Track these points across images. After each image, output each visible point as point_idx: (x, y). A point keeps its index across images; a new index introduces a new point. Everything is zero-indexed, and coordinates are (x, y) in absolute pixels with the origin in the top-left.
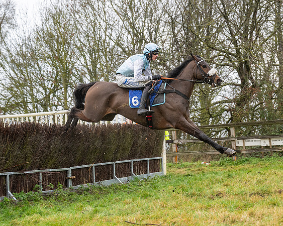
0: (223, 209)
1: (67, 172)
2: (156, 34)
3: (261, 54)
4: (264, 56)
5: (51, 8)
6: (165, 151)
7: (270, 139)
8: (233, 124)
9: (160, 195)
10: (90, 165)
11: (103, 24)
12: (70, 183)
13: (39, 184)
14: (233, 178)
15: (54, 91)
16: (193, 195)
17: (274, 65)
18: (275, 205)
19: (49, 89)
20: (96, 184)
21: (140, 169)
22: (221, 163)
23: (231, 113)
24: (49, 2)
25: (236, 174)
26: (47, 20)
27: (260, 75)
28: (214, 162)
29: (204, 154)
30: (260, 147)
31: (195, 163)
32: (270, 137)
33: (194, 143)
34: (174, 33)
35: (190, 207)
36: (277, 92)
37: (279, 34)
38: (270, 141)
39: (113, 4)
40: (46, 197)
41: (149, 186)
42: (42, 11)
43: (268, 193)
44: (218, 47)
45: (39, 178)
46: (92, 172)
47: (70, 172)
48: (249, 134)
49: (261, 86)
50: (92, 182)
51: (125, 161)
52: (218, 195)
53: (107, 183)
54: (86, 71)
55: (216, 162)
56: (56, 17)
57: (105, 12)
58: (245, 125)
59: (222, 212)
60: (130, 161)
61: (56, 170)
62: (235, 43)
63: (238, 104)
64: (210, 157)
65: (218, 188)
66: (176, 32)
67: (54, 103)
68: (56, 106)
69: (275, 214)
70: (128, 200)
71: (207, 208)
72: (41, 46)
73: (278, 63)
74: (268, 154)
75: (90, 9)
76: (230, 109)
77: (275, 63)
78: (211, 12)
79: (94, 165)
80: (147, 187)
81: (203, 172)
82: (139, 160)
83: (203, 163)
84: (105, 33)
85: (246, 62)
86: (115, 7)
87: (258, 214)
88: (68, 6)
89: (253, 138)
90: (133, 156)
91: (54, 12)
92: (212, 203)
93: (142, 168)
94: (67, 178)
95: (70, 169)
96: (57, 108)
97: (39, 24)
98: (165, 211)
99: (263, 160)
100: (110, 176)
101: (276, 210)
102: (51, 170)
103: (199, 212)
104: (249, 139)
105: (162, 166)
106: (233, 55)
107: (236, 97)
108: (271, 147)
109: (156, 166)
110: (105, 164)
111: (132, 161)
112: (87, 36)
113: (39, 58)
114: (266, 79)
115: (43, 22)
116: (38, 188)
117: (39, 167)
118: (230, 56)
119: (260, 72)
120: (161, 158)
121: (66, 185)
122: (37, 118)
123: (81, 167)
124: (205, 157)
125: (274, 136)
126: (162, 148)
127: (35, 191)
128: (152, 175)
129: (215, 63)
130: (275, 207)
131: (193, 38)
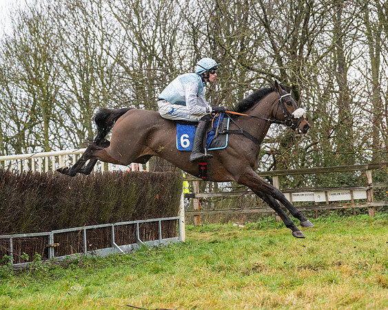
0: (262, 288)
1: (47, 237)
2: (171, 48)
3: (315, 77)
4: (319, 79)
5: (26, 12)
6: (183, 209)
7: (326, 192)
8: (277, 172)
9: (176, 269)
10: (80, 228)
11: (99, 34)
12: (52, 252)
13: (8, 253)
14: (276, 245)
15: (30, 126)
16: (221, 268)
17: (332, 92)
18: (332, 281)
19: (23, 123)
20: (87, 254)
21: (149, 234)
22: (259, 225)
23: (274, 157)
24: (23, 3)
25: (280, 240)
26: (20, 27)
27: (313, 105)
28: (250, 224)
29: (236, 213)
30: (313, 203)
31: (225, 225)
32: (326, 189)
33: (224, 198)
34: (195, 46)
35: (216, 285)
36: (335, 128)
37: (338, 49)
38: (326, 195)
39: (112, 6)
40: (18, 273)
41: (161, 256)
42: (13, 15)
43: (323, 266)
44: (255, 67)
45: (8, 246)
46: (82, 238)
47: (52, 237)
48: (298, 185)
49: (314, 120)
50: (83, 251)
51: (128, 223)
52: (256, 268)
53: (103, 252)
54: (75, 98)
55: (254, 223)
56: (33, 23)
57: (101, 17)
58: (292, 173)
59: (260, 292)
60: (135, 222)
61: (32, 235)
62: (280, 61)
63: (283, 145)
64: (245, 216)
65: (256, 259)
66: (199, 45)
67: (31, 142)
68: (34, 147)
69: (332, 295)
70: (131, 277)
71: (239, 287)
72: (13, 63)
73: (337, 88)
74: (324, 212)
75: (80, 13)
76: (272, 151)
77: (334, 89)
78: (247, 19)
79: (85, 228)
80: (158, 257)
81: (235, 237)
82: (148, 221)
83: (235, 225)
84: (102, 46)
85: (294, 87)
86: (115, 10)
87: (309, 295)
88: (49, 8)
89: (303, 191)
90: (139, 215)
91: (30, 16)
92: (247, 280)
93: (151, 231)
94: (47, 246)
95: (51, 234)
96: (34, 149)
97: (10, 32)
98: (182, 291)
99: (318, 221)
100: (106, 243)
101: (334, 289)
102: (25, 235)
103: (229, 292)
104: (298, 192)
105: (179, 228)
106: (277, 77)
107: (281, 135)
108: (328, 203)
109: (170, 229)
110: (101, 226)
111: (137, 222)
112: (77, 50)
113: (9, 80)
114: (321, 111)
115: (15, 30)
116: (8, 260)
117: (9, 231)
118: (273, 78)
119: (314, 101)
120: (177, 218)
121: (46, 256)
122: (7, 163)
123: (67, 230)
124: (238, 217)
125: (332, 188)
126: (179, 204)
127: (4, 263)
128: (164, 241)
129: (252, 88)
130: (332, 286)
131: (222, 54)
